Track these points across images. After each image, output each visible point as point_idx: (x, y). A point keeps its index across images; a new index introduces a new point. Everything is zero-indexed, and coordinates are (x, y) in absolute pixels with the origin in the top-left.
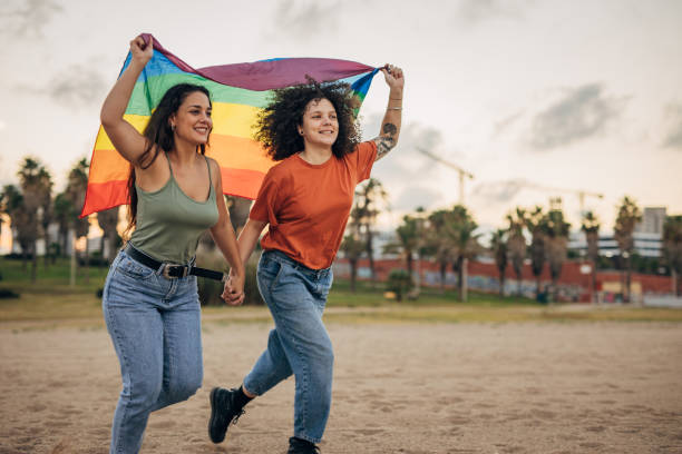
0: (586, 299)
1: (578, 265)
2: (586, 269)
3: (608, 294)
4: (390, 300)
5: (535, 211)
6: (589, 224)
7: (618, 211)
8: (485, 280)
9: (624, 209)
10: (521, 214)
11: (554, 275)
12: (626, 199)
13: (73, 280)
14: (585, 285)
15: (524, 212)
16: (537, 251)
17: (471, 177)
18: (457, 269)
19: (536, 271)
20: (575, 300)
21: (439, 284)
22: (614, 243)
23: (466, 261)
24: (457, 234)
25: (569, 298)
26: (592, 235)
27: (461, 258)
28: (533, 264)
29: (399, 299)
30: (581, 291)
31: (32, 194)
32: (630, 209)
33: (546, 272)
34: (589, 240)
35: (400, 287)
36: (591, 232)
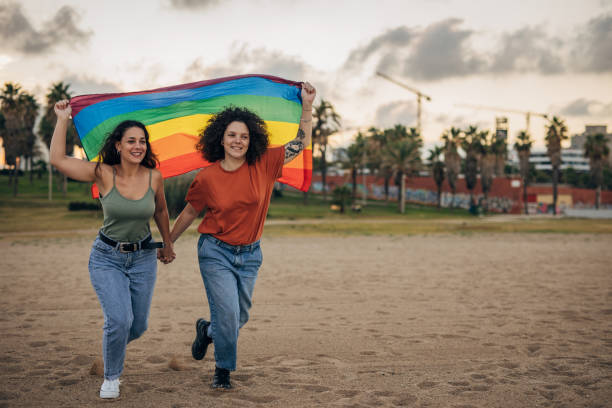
0: (516, 211)
1: (510, 179)
2: (516, 184)
3: (541, 205)
4: (335, 212)
5: (469, 130)
6: (521, 142)
7: (548, 130)
8: (426, 193)
9: (552, 128)
10: (455, 133)
11: (485, 189)
12: (555, 120)
13: (50, 194)
14: (515, 198)
15: (459, 132)
16: (470, 166)
17: (428, 99)
18: (398, 183)
19: (470, 185)
20: (505, 212)
21: (383, 197)
22: (547, 159)
23: (404, 177)
24: (397, 152)
25: (500, 210)
26: (523, 153)
27: (400, 174)
28: (467, 179)
29: (342, 211)
30: (511, 203)
31: (13, 117)
32: (558, 129)
33: (479, 186)
34: (520, 157)
35: (344, 200)
36: (524, 149)
